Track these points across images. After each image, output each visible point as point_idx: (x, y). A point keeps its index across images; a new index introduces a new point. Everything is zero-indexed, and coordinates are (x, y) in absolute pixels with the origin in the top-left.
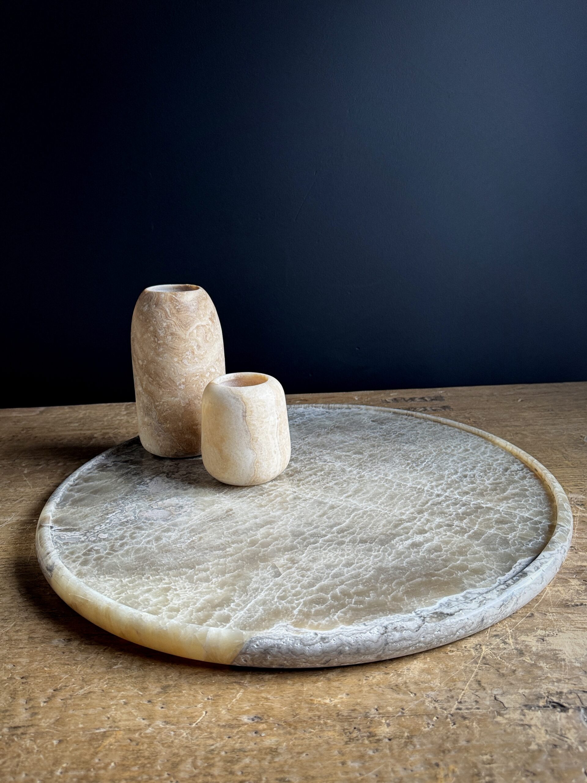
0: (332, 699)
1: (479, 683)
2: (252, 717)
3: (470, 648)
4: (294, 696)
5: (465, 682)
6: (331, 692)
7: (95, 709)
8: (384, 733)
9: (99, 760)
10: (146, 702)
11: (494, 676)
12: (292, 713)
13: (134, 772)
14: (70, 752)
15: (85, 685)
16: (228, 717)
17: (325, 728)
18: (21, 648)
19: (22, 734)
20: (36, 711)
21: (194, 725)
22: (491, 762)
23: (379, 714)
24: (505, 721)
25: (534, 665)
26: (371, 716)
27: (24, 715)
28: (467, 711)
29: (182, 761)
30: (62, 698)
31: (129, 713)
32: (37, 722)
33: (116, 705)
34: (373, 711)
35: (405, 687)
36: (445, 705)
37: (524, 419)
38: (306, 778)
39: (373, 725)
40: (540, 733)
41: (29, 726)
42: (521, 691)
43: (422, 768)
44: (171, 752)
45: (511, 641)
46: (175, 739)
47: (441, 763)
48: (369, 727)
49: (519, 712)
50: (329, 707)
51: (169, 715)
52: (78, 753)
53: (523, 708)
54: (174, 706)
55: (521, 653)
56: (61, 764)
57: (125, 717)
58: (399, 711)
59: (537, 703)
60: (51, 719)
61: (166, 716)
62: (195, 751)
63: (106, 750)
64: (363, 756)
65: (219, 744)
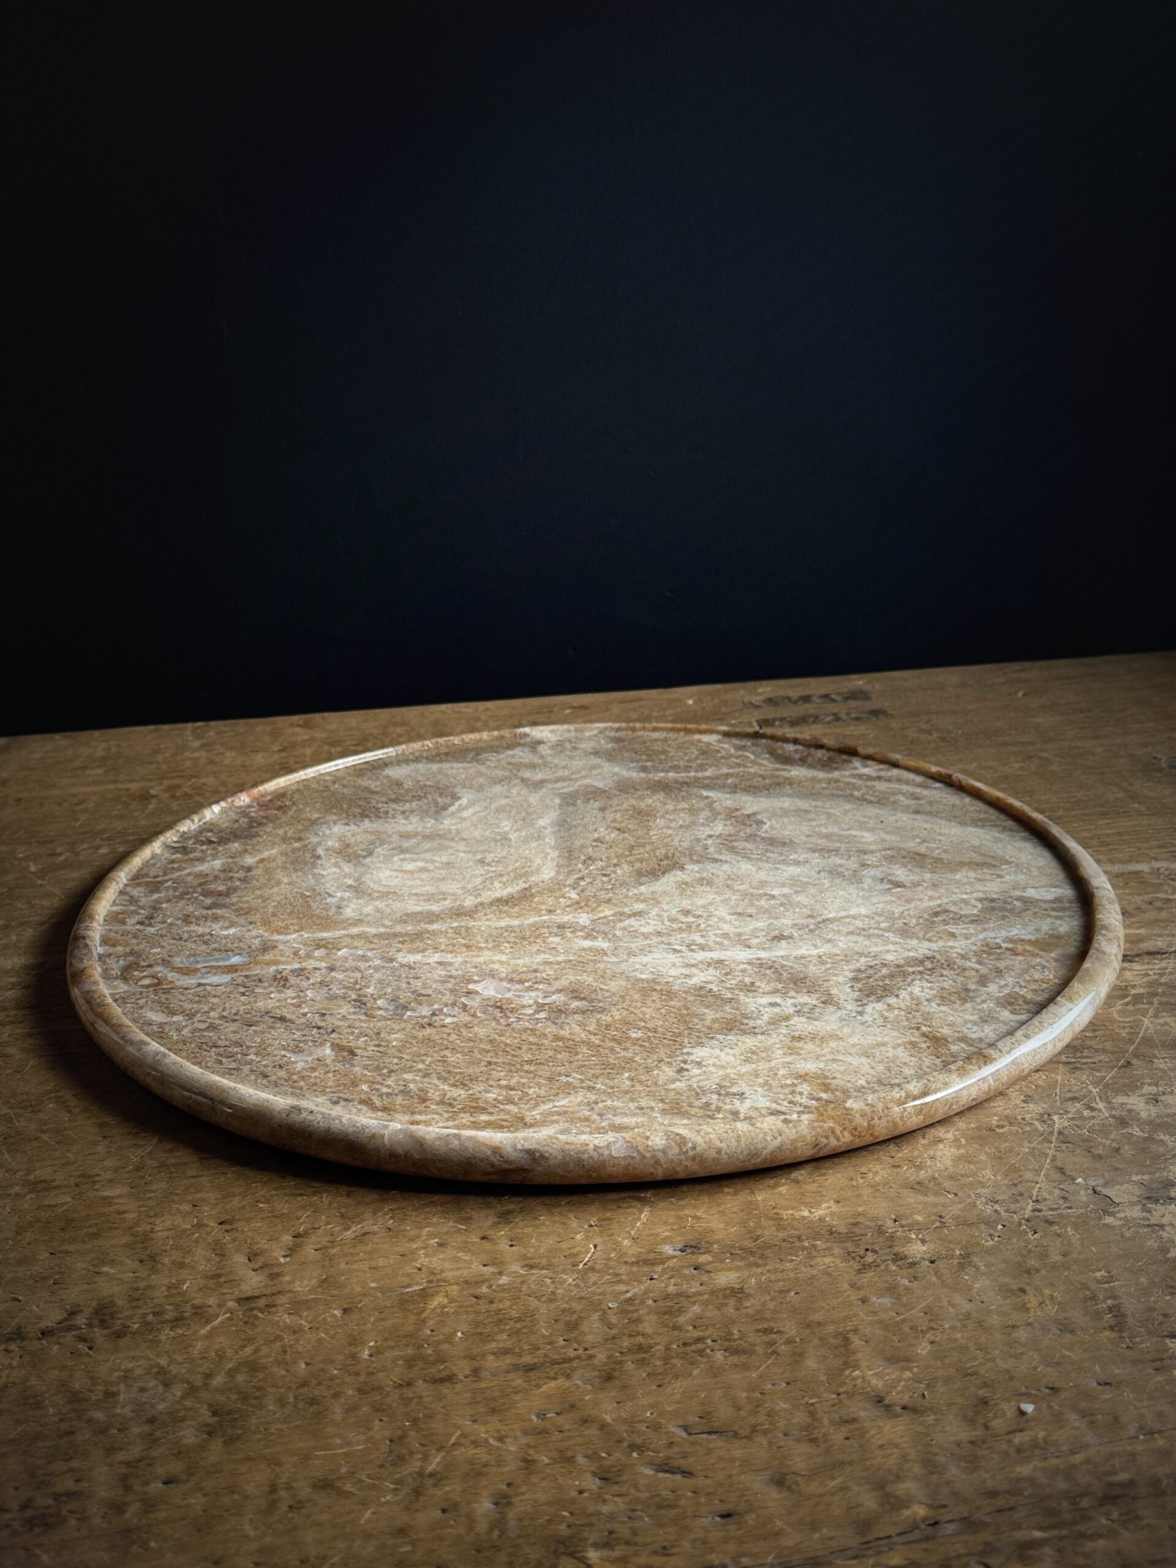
0: (813, 1210)
1: (1061, 1170)
2: (680, 1246)
3: (1032, 1119)
4: (742, 1210)
5: (1037, 1172)
6: (807, 1200)
7: (387, 1257)
8: (919, 1253)
9: (432, 1331)
10: (478, 1240)
11: (1084, 1159)
12: (748, 1236)
13: (503, 1341)
15: (350, 1223)
16: (636, 1250)
17: (814, 1254)
18: (192, 1177)
19: (268, 1306)
20: (276, 1270)
21: (581, 1266)
22: (1110, 1280)
23: (903, 1226)
24: (1120, 1223)
25: (1150, 1139)
26: (890, 1231)
27: (256, 1279)
28: (1051, 1213)
29: (581, 1318)
30: (316, 1247)
31: (456, 1259)
32: (287, 1287)
33: (425, 1248)
34: (890, 1223)
35: (935, 1185)
36: (1013, 1207)
37: (1037, 728)
38: (808, 1326)
39: (896, 1243)
41: (273, 1294)
42: (1135, 1178)
43: (999, 1297)
44: (557, 1307)
45: (1101, 1105)
46: (556, 1288)
47: (1027, 1288)
48: (891, 1247)
49: (1139, 1207)
50: (811, 1222)
51: (529, 1255)
52: (389, 1323)
53: (1144, 1201)
54: (533, 1241)
55: (1123, 1122)
56: (364, 1343)
57: (449, 1264)
58: (936, 1221)
59: (1167, 1194)
60: (309, 1280)
61: (524, 1257)
62: (600, 1304)
63: (438, 1316)
64: (894, 1288)
65: (635, 1290)
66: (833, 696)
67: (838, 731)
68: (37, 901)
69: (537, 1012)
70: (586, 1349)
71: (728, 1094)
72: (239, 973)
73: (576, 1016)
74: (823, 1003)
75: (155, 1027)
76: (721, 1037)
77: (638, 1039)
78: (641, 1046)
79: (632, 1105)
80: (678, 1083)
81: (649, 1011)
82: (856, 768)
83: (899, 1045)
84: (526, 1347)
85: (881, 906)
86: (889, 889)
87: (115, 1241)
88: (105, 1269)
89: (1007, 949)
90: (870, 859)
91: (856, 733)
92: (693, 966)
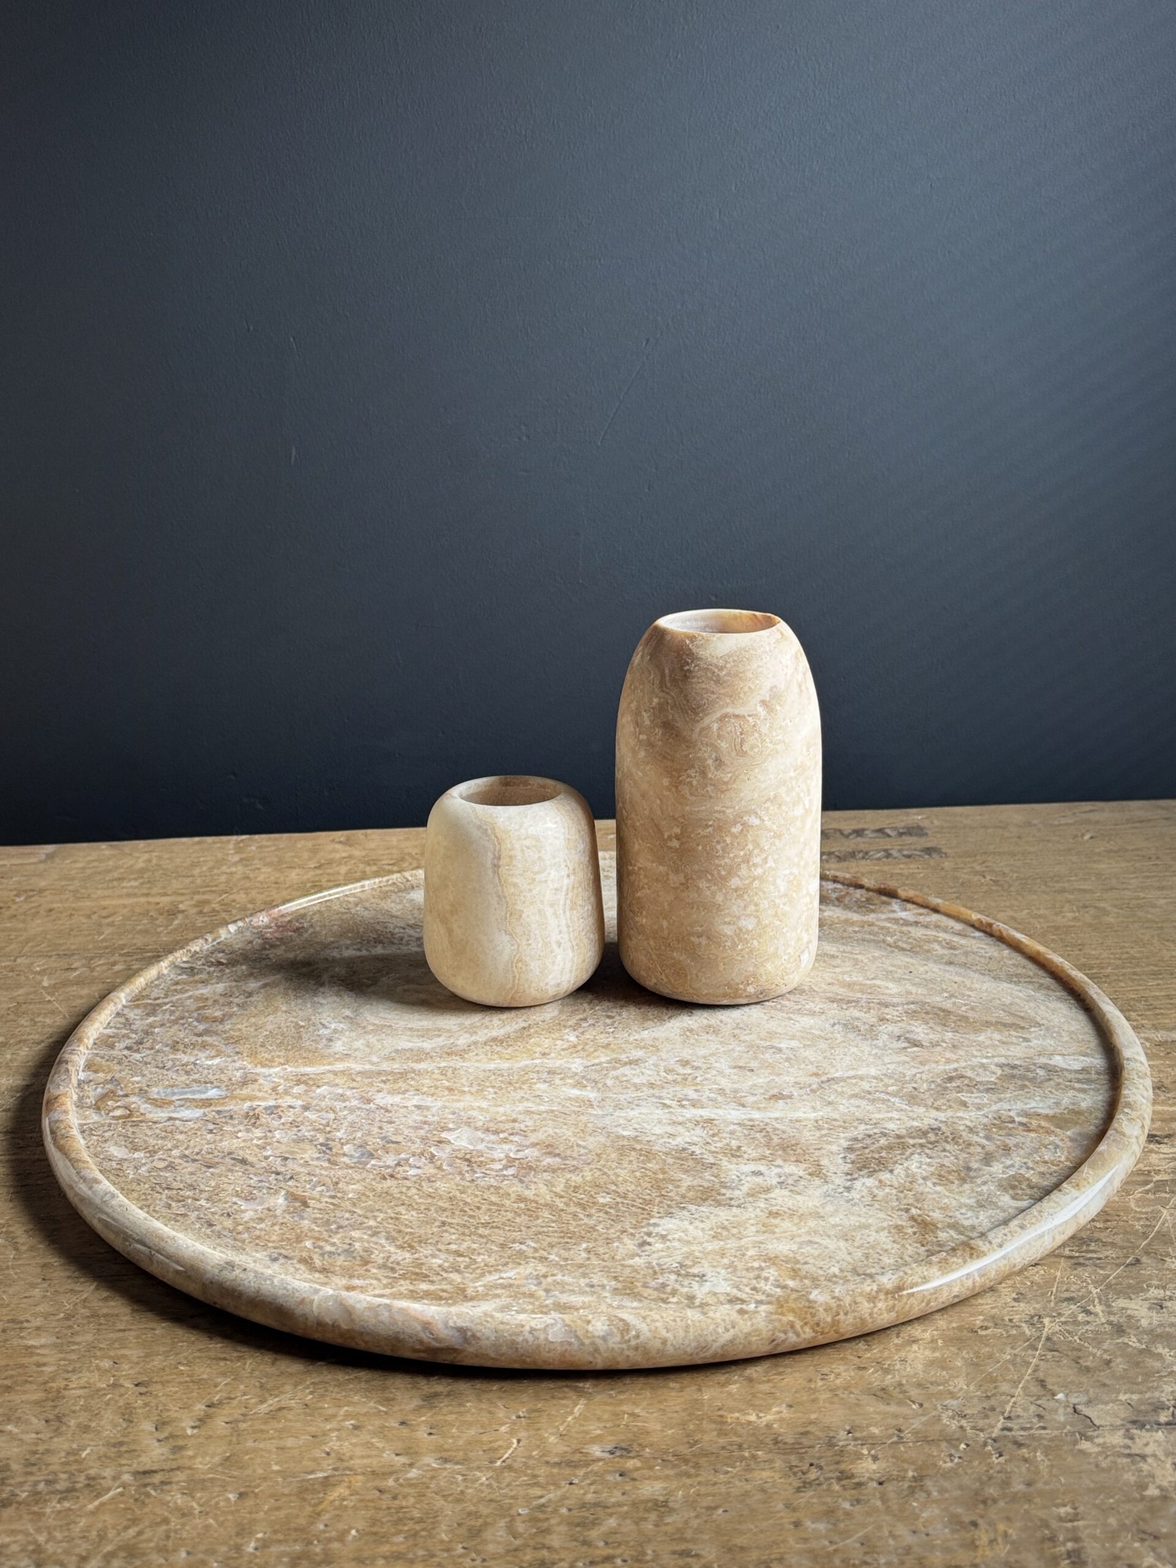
0: (761, 1415)
1: (1042, 1383)
2: (609, 1447)
3: (1020, 1321)
4: (685, 1410)
5: (1015, 1383)
6: (757, 1402)
7: (297, 1437)
8: (867, 1471)
9: (326, 1526)
10: (396, 1425)
11: (1070, 1372)
12: (685, 1440)
13: (397, 1544)
14: (266, 1513)
15: (267, 1395)
16: (561, 1448)
17: (753, 1466)
18: (120, 1330)
19: (163, 1483)
20: (180, 1443)
21: (499, 1463)
22: (1075, 1518)
23: (856, 1439)
24: (1096, 1449)
25: (1147, 1352)
26: (841, 1444)
27: (158, 1451)
28: (1022, 1433)
29: (486, 1524)
30: (227, 1420)
31: (369, 1445)
32: (188, 1463)
33: (338, 1430)
34: (842, 1434)
35: (900, 1393)
36: (981, 1423)
37: (1099, 875)
38: (730, 1550)
39: (845, 1459)
40: (1163, 1469)
41: (172, 1470)
42: (1123, 1397)
43: (947, 1530)
44: (463, 1510)
45: (1099, 1309)
46: (467, 1487)
47: (980, 1521)
48: (838, 1463)
49: (1122, 1432)
50: (756, 1428)
51: (446, 1446)
52: (282, 1514)
53: (1129, 1426)
54: (454, 1430)
55: (1119, 1330)
56: (252, 1533)
57: (358, 1451)
58: (893, 1435)
59: (1156, 1418)
60: (212, 1457)
61: (440, 1449)
62: (510, 1509)
63: (336, 1509)
64: (833, 1512)
65: (552, 1495)
66: (888, 831)
67: (886, 868)
68: (40, 1019)
69: (506, 1167)
70: (484, 1560)
71: (687, 1275)
72: (213, 1108)
73: (545, 1174)
74: (810, 1174)
75: (114, 1164)
76: (693, 1208)
77: (604, 1205)
78: (606, 1213)
79: (583, 1282)
80: (637, 1259)
81: (622, 1173)
82: (894, 911)
83: (883, 1229)
84: (421, 1553)
85: (892, 1067)
86: (905, 1048)
87: (25, 1397)
88: (9, 1427)
89: (1021, 1124)
90: (890, 1013)
91: (906, 872)
92: (680, 1124)
